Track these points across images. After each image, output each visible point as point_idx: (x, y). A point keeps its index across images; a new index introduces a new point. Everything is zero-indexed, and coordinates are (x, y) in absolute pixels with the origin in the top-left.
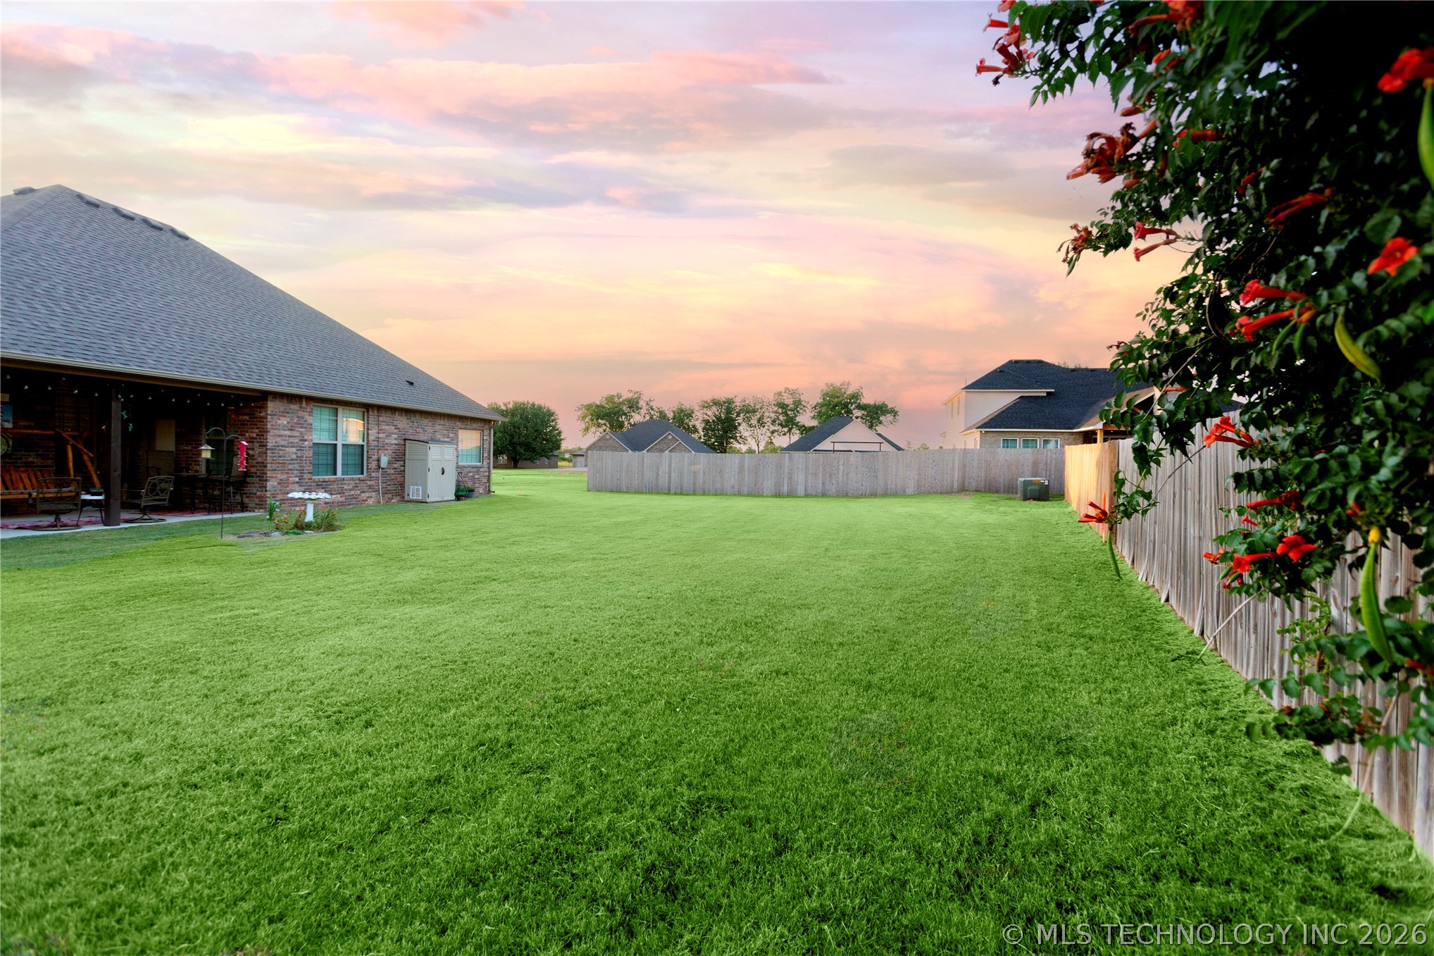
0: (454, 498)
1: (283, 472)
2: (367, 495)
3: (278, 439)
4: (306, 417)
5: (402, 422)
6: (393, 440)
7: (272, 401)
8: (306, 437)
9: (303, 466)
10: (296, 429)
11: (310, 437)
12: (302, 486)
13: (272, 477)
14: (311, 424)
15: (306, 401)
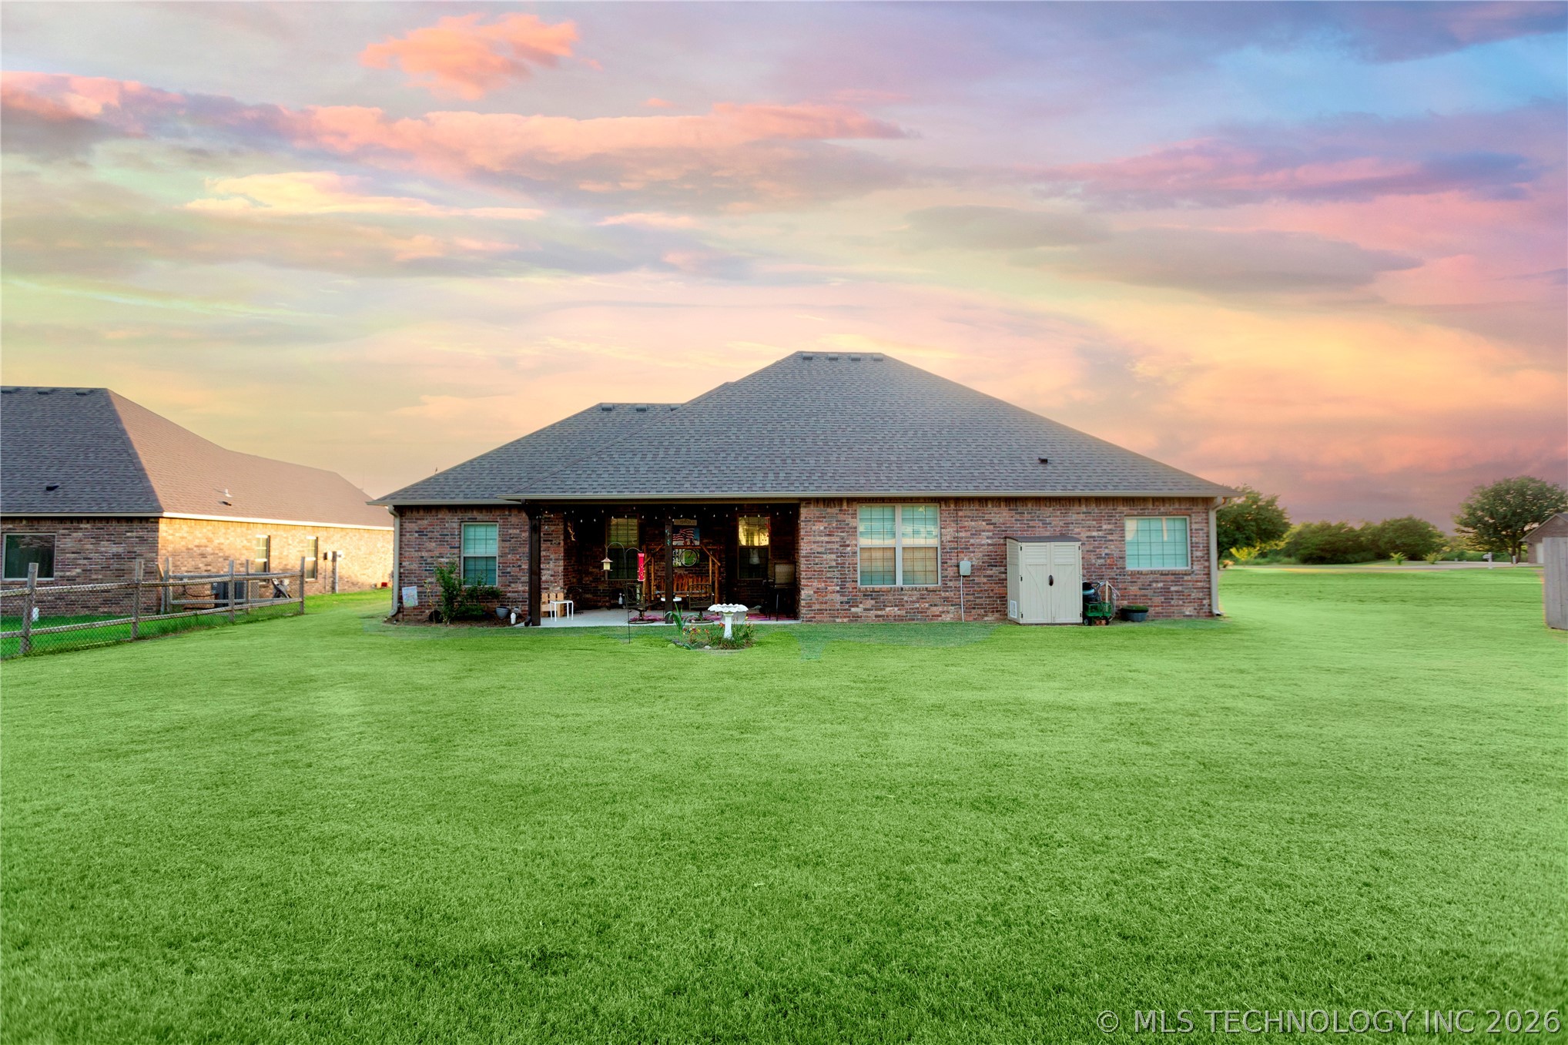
0: (1080, 620)
1: (820, 579)
2: (940, 609)
3: (814, 546)
4: (849, 519)
5: (1002, 516)
6: (985, 539)
7: (805, 507)
8: (848, 542)
9: (845, 574)
10: (836, 534)
11: (854, 542)
12: (844, 596)
13: (807, 586)
14: (856, 528)
15: (848, 503)
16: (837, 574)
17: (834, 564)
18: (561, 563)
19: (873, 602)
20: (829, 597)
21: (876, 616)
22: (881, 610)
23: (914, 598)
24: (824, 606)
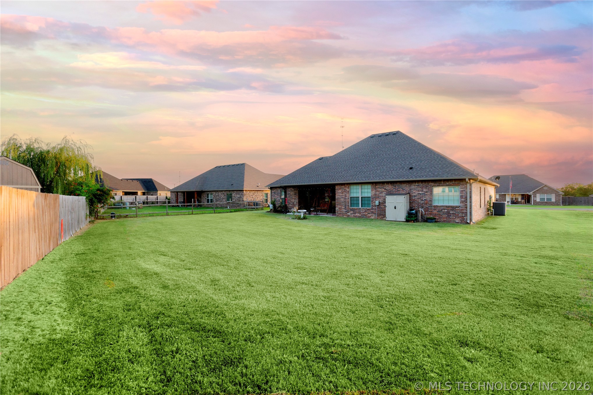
0: (405, 221)
1: (340, 205)
2: (371, 215)
4: (347, 189)
5: (389, 187)
6: (384, 194)
7: (337, 186)
9: (346, 204)
10: (344, 193)
11: (348, 195)
12: (346, 210)
13: (337, 206)
14: (349, 191)
15: (347, 185)
16: (344, 204)
17: (343, 201)
19: (353, 212)
21: (354, 216)
23: (363, 211)
24: (341, 212)
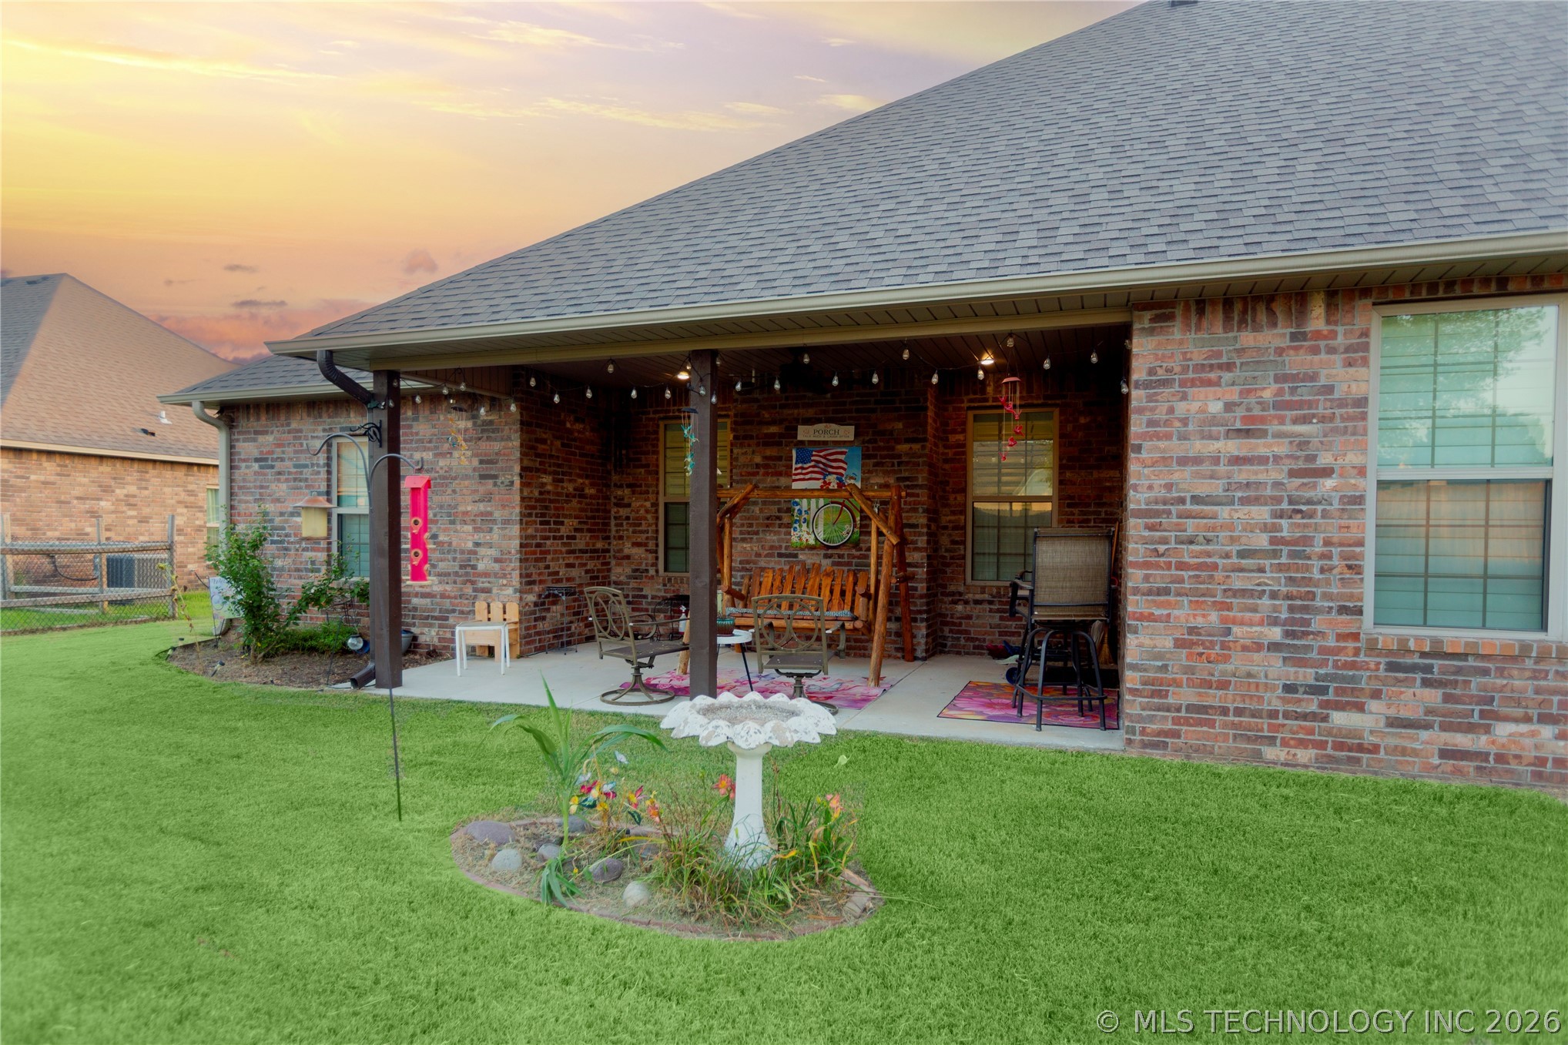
1: (1199, 598)
3: (1182, 476)
4: (1333, 370)
7: (1151, 332)
8: (1324, 459)
9: (1309, 581)
10: (1274, 427)
11: (1352, 458)
12: (1302, 663)
13: (1151, 618)
14: (1362, 402)
15: (1331, 306)
16: (1273, 580)
17: (1262, 541)
18: (515, 530)
19: (1433, 697)
20: (1238, 663)
21: (1444, 754)
22: (1471, 728)
24: (1215, 697)
